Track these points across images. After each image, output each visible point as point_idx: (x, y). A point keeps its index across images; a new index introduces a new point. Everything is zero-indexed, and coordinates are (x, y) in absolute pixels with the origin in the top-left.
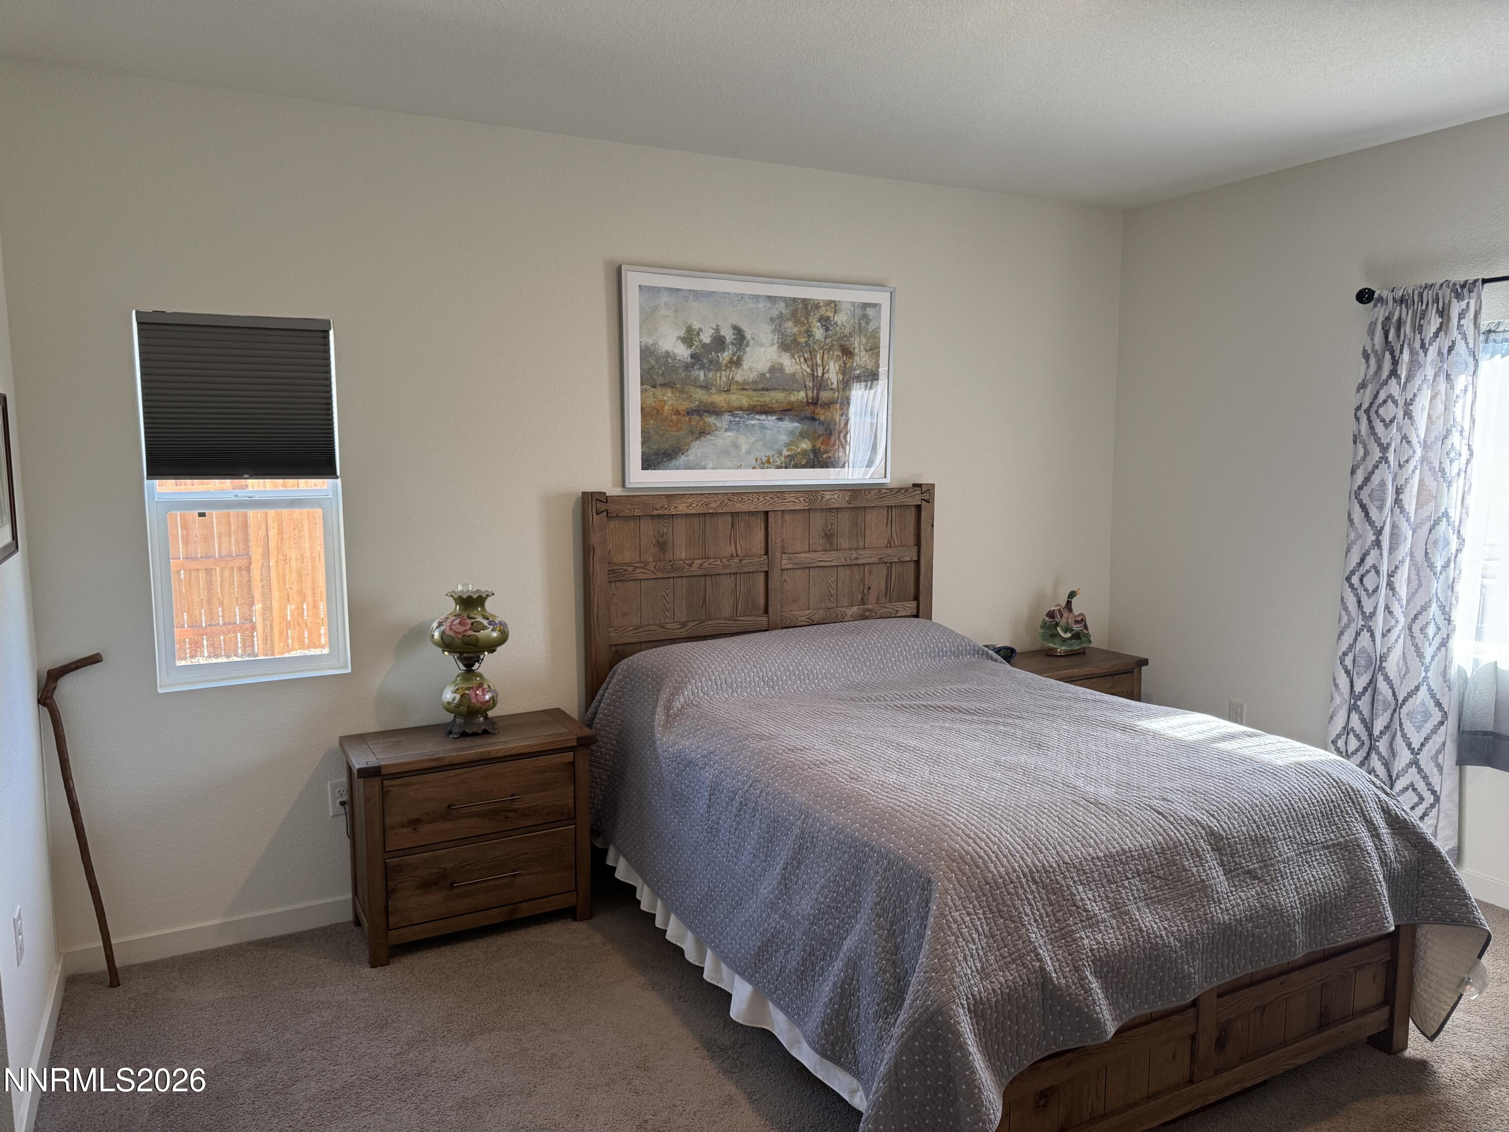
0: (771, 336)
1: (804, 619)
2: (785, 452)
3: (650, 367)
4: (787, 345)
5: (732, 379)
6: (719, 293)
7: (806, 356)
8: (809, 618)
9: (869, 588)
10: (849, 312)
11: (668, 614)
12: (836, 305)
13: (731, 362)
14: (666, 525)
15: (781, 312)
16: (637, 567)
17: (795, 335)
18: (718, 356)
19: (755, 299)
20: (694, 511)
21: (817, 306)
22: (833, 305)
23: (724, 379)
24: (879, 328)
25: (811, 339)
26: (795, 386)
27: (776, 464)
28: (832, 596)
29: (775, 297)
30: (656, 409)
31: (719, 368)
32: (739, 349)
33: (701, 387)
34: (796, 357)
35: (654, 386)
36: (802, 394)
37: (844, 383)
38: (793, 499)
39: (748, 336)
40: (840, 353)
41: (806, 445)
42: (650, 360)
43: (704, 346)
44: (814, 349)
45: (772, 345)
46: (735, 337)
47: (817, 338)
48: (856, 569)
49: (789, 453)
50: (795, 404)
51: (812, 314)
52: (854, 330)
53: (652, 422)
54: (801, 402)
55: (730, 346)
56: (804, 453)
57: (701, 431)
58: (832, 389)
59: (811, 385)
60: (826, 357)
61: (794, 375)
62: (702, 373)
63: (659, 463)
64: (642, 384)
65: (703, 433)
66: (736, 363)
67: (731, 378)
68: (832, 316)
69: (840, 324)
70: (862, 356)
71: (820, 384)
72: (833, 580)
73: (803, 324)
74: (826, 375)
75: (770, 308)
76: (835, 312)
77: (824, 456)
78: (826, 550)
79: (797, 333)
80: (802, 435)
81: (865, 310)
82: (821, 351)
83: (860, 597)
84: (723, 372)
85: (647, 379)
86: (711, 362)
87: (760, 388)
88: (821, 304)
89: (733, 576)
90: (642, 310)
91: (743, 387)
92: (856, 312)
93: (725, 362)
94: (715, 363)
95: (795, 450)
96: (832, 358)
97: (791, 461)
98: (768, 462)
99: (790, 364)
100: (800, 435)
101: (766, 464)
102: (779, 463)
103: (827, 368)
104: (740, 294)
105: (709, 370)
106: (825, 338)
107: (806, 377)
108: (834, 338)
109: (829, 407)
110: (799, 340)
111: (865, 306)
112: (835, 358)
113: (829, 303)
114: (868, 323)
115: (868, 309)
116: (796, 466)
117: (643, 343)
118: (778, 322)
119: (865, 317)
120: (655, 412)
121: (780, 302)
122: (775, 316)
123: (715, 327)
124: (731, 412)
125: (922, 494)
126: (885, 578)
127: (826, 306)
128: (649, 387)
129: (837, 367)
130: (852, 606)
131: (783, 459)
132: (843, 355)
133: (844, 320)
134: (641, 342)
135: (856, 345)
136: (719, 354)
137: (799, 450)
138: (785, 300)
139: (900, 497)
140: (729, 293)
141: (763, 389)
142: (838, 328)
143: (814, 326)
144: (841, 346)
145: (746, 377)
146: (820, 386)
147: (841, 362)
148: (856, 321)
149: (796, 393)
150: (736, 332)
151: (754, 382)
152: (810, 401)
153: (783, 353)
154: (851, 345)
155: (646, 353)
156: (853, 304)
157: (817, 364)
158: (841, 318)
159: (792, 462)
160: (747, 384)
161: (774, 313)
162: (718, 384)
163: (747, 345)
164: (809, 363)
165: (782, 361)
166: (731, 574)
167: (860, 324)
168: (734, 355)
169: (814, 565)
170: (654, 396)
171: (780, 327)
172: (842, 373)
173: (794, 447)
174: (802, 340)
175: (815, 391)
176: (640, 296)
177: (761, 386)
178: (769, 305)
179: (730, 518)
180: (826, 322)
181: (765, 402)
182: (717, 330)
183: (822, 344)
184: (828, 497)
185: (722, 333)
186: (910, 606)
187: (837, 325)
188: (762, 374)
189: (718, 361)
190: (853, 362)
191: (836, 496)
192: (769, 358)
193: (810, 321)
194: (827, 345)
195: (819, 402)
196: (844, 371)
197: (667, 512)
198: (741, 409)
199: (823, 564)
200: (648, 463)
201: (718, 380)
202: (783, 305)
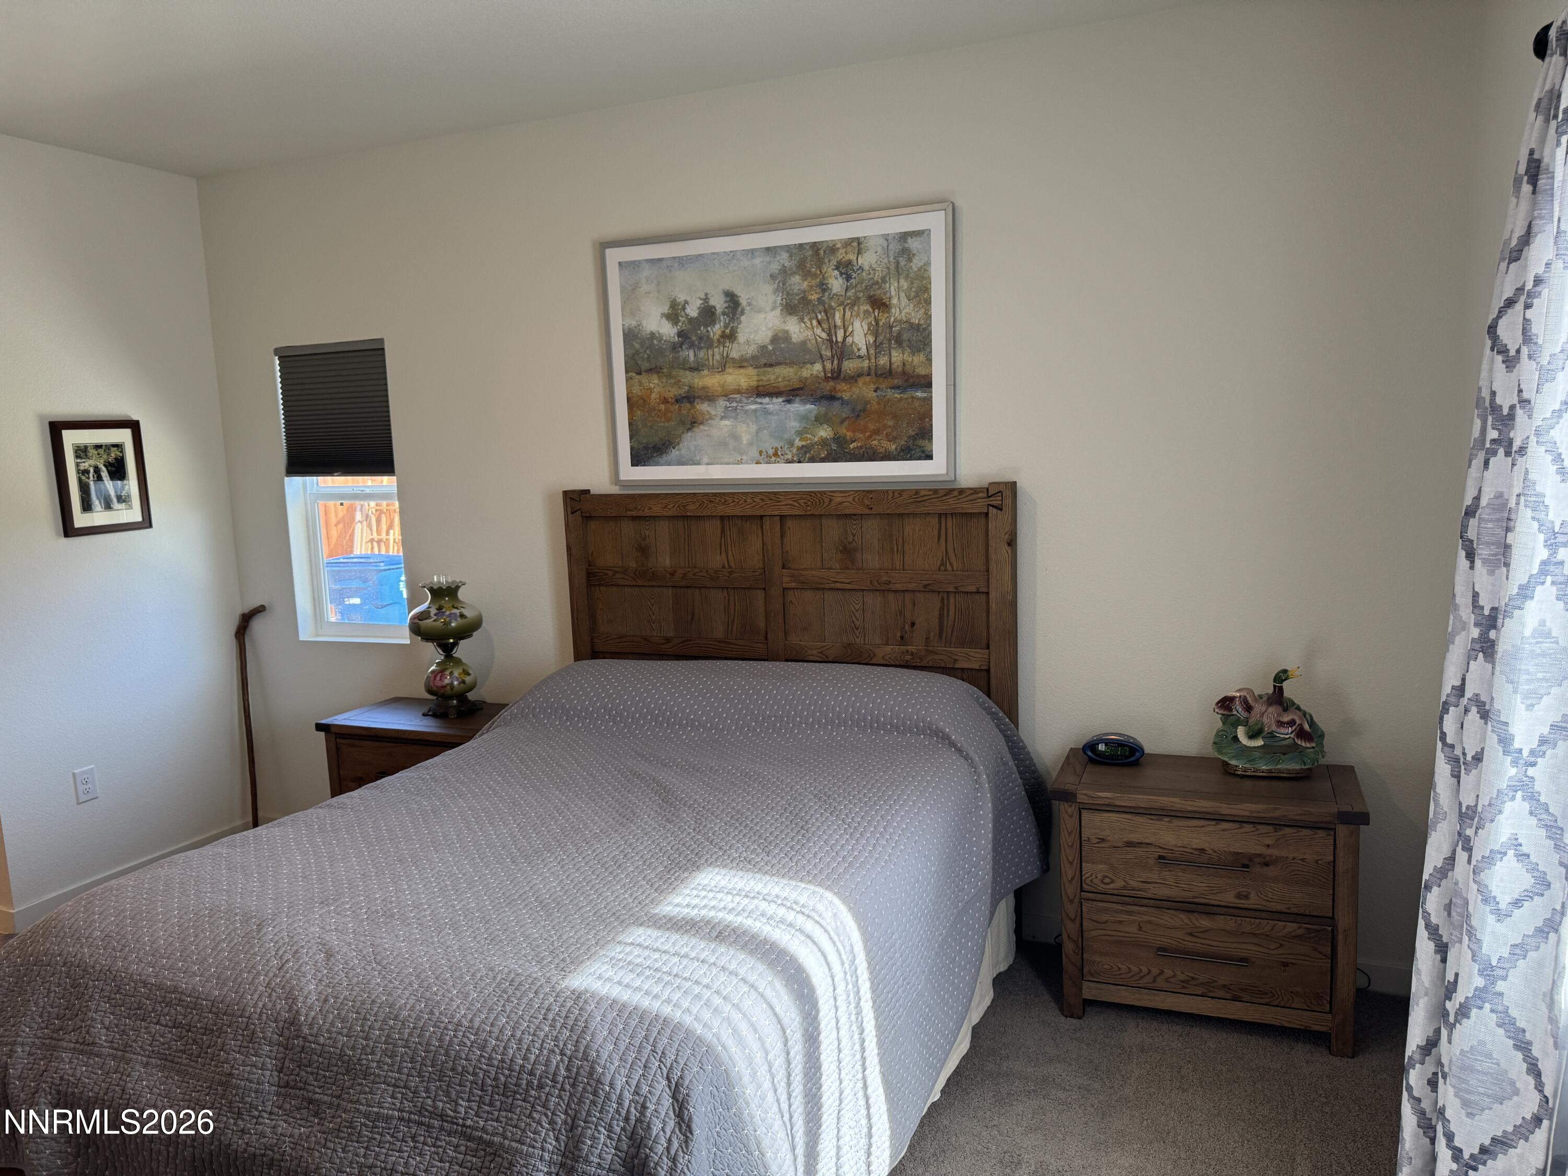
0: (772, 298)
1: (815, 652)
2: (798, 443)
3: (634, 352)
4: (791, 308)
5: (727, 356)
6: (707, 254)
7: (820, 317)
8: (821, 653)
9: (913, 624)
10: (879, 250)
11: (654, 626)
12: (859, 244)
13: (724, 336)
14: (647, 527)
15: (783, 265)
16: (617, 572)
17: (804, 291)
18: (708, 331)
19: (750, 255)
20: (670, 513)
21: (832, 249)
22: (855, 244)
23: (717, 357)
24: (928, 264)
25: (826, 294)
26: (807, 357)
27: (786, 457)
28: (857, 629)
29: (775, 247)
30: (643, 399)
31: (710, 346)
32: (732, 320)
33: (692, 369)
34: (806, 319)
35: (639, 373)
36: (818, 367)
37: (876, 347)
38: (790, 502)
39: (743, 302)
40: (868, 307)
41: (825, 432)
42: (634, 343)
43: (691, 320)
44: (831, 307)
45: (773, 309)
46: (727, 305)
47: (834, 291)
48: (891, 596)
49: (804, 443)
50: (809, 381)
51: (827, 261)
52: (889, 274)
53: (639, 412)
54: (817, 376)
55: (722, 318)
56: (824, 442)
57: (693, 420)
58: (859, 357)
59: (829, 354)
60: (848, 314)
61: (804, 343)
62: (691, 353)
63: (649, 459)
64: (627, 371)
65: (693, 423)
66: (730, 336)
67: (725, 355)
68: (855, 258)
69: (866, 267)
70: (903, 305)
71: (841, 351)
72: (857, 607)
73: (815, 276)
74: (849, 340)
75: (769, 263)
76: (859, 253)
77: (851, 446)
78: (847, 568)
79: (807, 288)
80: (820, 420)
81: (905, 242)
82: (841, 308)
83: (899, 634)
84: (715, 349)
85: (633, 367)
86: (701, 338)
87: (762, 363)
88: (839, 245)
89: (725, 591)
90: (623, 288)
91: (741, 364)
92: (891, 247)
93: (716, 337)
94: (705, 339)
95: (810, 439)
96: (858, 315)
97: (806, 453)
98: (776, 454)
99: (797, 330)
100: (816, 420)
101: (775, 456)
102: (789, 456)
103: (850, 329)
104: (731, 251)
105: (700, 348)
106: (846, 290)
107: (820, 345)
108: (859, 288)
109: (856, 381)
110: (810, 297)
111: (904, 236)
112: (862, 314)
113: (848, 243)
114: (910, 260)
115: (909, 240)
116: (812, 460)
117: (627, 325)
118: (781, 278)
119: (906, 253)
120: (642, 401)
121: (782, 253)
122: (777, 272)
123: (703, 296)
124: (726, 396)
125: (989, 497)
126: (937, 613)
127: (846, 247)
128: (634, 374)
129: (866, 327)
130: (887, 644)
131: (795, 451)
132: (874, 310)
133: (874, 261)
134: (623, 325)
135: (893, 293)
136: (709, 329)
137: (816, 439)
138: (788, 248)
139: (951, 501)
140: (717, 254)
141: (765, 365)
142: (864, 274)
143: (831, 276)
144: (870, 297)
145: (744, 353)
146: (842, 353)
147: (871, 319)
148: (891, 259)
149: (809, 366)
150: (728, 299)
151: (754, 358)
152: (830, 375)
153: (788, 318)
154: (885, 294)
155: (630, 336)
156: (886, 237)
157: (835, 326)
158: (867, 260)
159: (807, 455)
160: (746, 360)
161: (775, 267)
162: (711, 364)
163: (742, 313)
164: (825, 326)
165: (786, 328)
166: (723, 588)
167: (898, 263)
168: (726, 327)
169: (827, 586)
170: (640, 384)
171: (784, 284)
172: (872, 334)
173: (809, 436)
174: (814, 297)
175: (836, 362)
176: (621, 274)
177: (764, 361)
178: (768, 259)
179: (718, 522)
180: (846, 269)
181: (769, 380)
182: (706, 299)
183: (841, 299)
184: (840, 499)
185: (712, 302)
186: (977, 655)
187: (863, 270)
188: (762, 347)
189: (708, 337)
190: (889, 317)
191: (850, 499)
192: (770, 325)
193: (824, 271)
194: (849, 298)
195: (842, 376)
196: (875, 330)
197: (640, 513)
198: (738, 392)
199: (838, 586)
200: (637, 460)
201: (711, 359)
202: (785, 255)
